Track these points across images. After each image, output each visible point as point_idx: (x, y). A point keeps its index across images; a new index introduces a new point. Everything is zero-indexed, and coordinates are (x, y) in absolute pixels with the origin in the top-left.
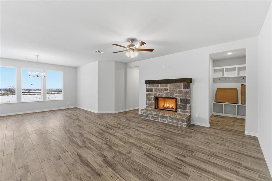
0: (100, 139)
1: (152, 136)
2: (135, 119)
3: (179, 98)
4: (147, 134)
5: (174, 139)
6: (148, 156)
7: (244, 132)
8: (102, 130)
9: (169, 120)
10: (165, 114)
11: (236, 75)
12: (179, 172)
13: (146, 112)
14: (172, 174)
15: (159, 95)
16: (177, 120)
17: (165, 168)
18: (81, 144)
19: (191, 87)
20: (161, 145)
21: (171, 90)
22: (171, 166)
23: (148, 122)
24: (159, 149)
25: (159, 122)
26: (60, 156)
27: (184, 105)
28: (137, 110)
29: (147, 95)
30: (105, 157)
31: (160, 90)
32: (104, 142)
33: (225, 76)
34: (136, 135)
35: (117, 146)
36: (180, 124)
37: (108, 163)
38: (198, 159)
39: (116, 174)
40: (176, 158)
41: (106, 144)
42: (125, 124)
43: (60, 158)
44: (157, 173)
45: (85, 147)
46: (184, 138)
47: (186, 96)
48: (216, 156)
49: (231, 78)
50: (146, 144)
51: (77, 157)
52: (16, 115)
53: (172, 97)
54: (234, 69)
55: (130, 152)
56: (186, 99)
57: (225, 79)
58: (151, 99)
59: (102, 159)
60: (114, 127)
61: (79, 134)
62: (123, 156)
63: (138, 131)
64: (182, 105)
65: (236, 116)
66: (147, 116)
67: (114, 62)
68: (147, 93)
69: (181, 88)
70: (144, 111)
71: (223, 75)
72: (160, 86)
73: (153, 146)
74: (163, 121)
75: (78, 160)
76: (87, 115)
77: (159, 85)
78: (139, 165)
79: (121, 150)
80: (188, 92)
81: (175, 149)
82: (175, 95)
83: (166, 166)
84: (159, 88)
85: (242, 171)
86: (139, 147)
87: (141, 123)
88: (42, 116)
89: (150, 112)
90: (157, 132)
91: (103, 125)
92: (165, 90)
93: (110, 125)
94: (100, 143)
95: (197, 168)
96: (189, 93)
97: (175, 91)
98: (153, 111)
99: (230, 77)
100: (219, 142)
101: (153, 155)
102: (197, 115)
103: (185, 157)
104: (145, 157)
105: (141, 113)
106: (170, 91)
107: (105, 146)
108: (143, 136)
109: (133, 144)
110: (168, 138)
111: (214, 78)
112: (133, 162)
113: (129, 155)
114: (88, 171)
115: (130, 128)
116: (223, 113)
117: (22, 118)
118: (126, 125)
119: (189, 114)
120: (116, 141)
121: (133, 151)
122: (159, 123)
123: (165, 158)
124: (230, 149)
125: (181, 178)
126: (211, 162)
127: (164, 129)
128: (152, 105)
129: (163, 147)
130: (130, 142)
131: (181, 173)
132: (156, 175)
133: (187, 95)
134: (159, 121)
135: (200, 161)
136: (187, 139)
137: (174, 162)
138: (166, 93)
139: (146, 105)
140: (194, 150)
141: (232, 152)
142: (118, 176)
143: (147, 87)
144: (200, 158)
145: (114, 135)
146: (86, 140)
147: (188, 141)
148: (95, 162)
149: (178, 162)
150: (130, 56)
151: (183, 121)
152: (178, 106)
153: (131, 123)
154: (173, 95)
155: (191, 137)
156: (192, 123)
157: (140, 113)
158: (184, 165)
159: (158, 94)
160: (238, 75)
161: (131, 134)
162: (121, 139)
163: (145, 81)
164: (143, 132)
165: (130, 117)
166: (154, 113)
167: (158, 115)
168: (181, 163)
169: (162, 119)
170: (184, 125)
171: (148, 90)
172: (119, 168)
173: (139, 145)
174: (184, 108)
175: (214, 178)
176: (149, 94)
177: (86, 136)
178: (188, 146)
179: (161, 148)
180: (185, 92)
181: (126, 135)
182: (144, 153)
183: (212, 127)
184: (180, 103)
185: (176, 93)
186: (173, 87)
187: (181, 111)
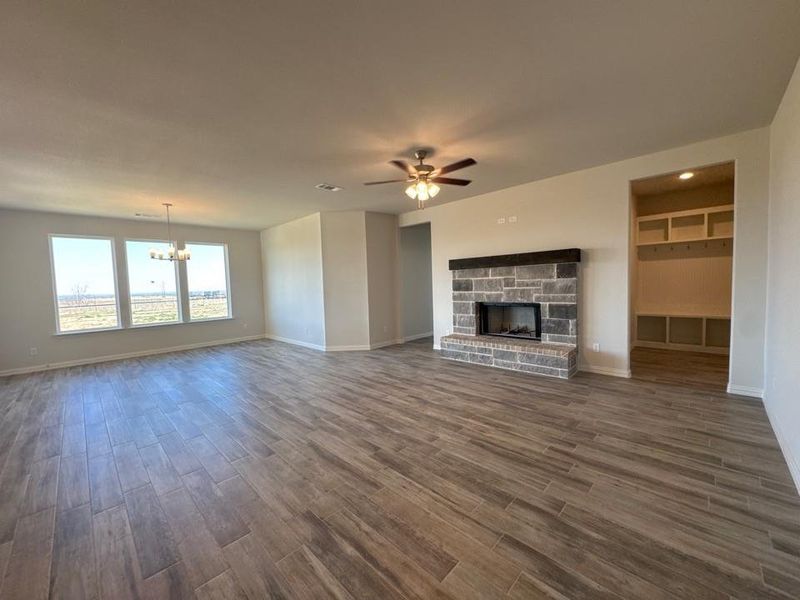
0: (353, 410)
1: (482, 401)
2: (426, 363)
3: (545, 305)
4: (468, 398)
5: (538, 406)
6: (482, 446)
7: (726, 388)
8: (349, 390)
9: (519, 362)
10: (508, 348)
11: (705, 237)
12: (563, 476)
13: (456, 342)
14: (548, 482)
15: (488, 297)
16: (543, 360)
17: (528, 470)
18: (308, 421)
19: (579, 274)
20: (508, 421)
21: (522, 284)
22: (542, 465)
23: (463, 370)
24: (507, 430)
25: (491, 368)
26: (268, 448)
27: (560, 322)
28: (430, 340)
29: (455, 298)
30: (376, 448)
31: (491, 285)
32: (366, 418)
33: (671, 240)
34: (440, 400)
35: (400, 426)
36: (551, 372)
37: (387, 461)
38: (609, 450)
39: (414, 482)
40: (551, 448)
41: (368, 421)
42: (404, 376)
43: (271, 453)
44: (509, 480)
45: (321, 427)
46: (566, 404)
47: (564, 299)
48: (653, 442)
49: (689, 245)
50: (470, 420)
51: (310, 450)
52: (122, 360)
53: (525, 301)
54: (699, 220)
55: (434, 438)
56: (565, 306)
57: (672, 246)
58: (469, 308)
59: (372, 454)
60: (378, 382)
61: (296, 401)
62: (419, 447)
63: (442, 390)
64: (554, 322)
65: (702, 348)
66: (457, 355)
67: (363, 214)
68: (457, 293)
69: (551, 277)
70: (449, 341)
71: (666, 238)
72: (491, 275)
73: (487, 424)
74: (504, 365)
75: (315, 457)
76: (300, 356)
77: (490, 271)
78: (463, 464)
79: (410, 433)
80: (570, 286)
81: (546, 429)
82: (535, 295)
83: (529, 464)
84: (490, 278)
85: (720, 474)
86: (454, 426)
87: (446, 372)
88: (188, 361)
89: (468, 344)
90: (492, 393)
91: (350, 380)
92: (507, 285)
93: (366, 378)
94: (354, 420)
95: (607, 468)
97: (533, 284)
98: (476, 340)
99: (684, 243)
100: (656, 411)
101: (492, 444)
102: (595, 346)
103: (574, 446)
104: (475, 448)
105: (442, 345)
106: (519, 285)
107: (369, 426)
108: (459, 403)
109: (437, 420)
110: (524, 406)
111: (639, 247)
112: (447, 459)
113: (434, 444)
114: (347, 478)
115: (420, 385)
116: (665, 342)
117: (140, 368)
118: (409, 377)
119: (575, 346)
120: (394, 414)
121: (441, 436)
122: (492, 371)
123: (524, 449)
124: (687, 427)
125: (570, 488)
126: (641, 456)
127: (510, 383)
128: (470, 324)
129: (515, 426)
130: (428, 416)
131: (569, 478)
132: (508, 483)
133: (569, 295)
134: (493, 365)
135: (613, 453)
136: (572, 407)
137: (549, 458)
138: (508, 292)
139: (455, 324)
140: (596, 430)
141: (694, 434)
142: (421, 487)
143: (454, 277)
144: (613, 447)
145: (384, 402)
146: (317, 413)
147: (575, 411)
148: (355, 458)
149: (558, 456)
150: (417, 196)
151: (558, 363)
152: (543, 325)
153: (419, 372)
154: (530, 296)
155: (582, 402)
156: (581, 367)
157: (437, 346)
158: (575, 462)
159: (487, 295)
160: (709, 235)
161: (426, 397)
162: (405, 411)
163: (451, 261)
164: (456, 393)
165: (413, 358)
166: (477, 345)
167: (490, 351)
168: (566, 459)
169: (500, 360)
170: (562, 373)
171: (457, 286)
172: (416, 469)
173: (454, 422)
174: (561, 328)
175: (651, 488)
176: (461, 295)
177: (314, 405)
178: (579, 422)
179: (508, 428)
180: (561, 288)
181: (413, 399)
182: (469, 439)
183: (635, 377)
184: (548, 317)
185: (537, 291)
186: (528, 276)
187: (552, 339)
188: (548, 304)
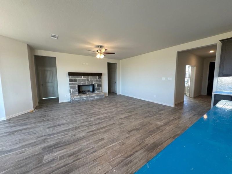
3: (96, 85)
19: (102, 78)
21: (91, 80)
29: (70, 84)
31: (83, 80)
53: (92, 84)
56: (100, 84)
58: (76, 87)
68: (71, 82)
69: (97, 78)
77: (83, 76)
84: (82, 78)
92: (87, 80)
96: (101, 81)
97: (93, 80)
106: (90, 80)
128: (77, 92)
138: (88, 82)
159: (81, 83)
163: (69, 73)
174: (99, 89)
176: (73, 83)
180: (99, 81)
183: (109, 96)
184: (96, 87)
185: (94, 82)
186: (92, 78)
187: (98, 92)
188: (96, 84)
